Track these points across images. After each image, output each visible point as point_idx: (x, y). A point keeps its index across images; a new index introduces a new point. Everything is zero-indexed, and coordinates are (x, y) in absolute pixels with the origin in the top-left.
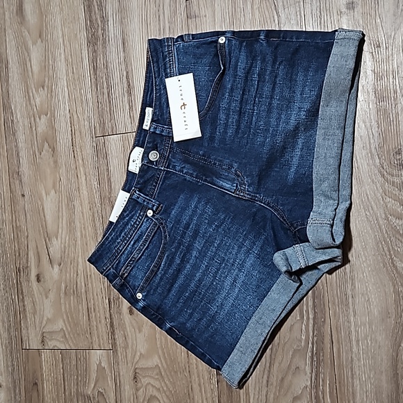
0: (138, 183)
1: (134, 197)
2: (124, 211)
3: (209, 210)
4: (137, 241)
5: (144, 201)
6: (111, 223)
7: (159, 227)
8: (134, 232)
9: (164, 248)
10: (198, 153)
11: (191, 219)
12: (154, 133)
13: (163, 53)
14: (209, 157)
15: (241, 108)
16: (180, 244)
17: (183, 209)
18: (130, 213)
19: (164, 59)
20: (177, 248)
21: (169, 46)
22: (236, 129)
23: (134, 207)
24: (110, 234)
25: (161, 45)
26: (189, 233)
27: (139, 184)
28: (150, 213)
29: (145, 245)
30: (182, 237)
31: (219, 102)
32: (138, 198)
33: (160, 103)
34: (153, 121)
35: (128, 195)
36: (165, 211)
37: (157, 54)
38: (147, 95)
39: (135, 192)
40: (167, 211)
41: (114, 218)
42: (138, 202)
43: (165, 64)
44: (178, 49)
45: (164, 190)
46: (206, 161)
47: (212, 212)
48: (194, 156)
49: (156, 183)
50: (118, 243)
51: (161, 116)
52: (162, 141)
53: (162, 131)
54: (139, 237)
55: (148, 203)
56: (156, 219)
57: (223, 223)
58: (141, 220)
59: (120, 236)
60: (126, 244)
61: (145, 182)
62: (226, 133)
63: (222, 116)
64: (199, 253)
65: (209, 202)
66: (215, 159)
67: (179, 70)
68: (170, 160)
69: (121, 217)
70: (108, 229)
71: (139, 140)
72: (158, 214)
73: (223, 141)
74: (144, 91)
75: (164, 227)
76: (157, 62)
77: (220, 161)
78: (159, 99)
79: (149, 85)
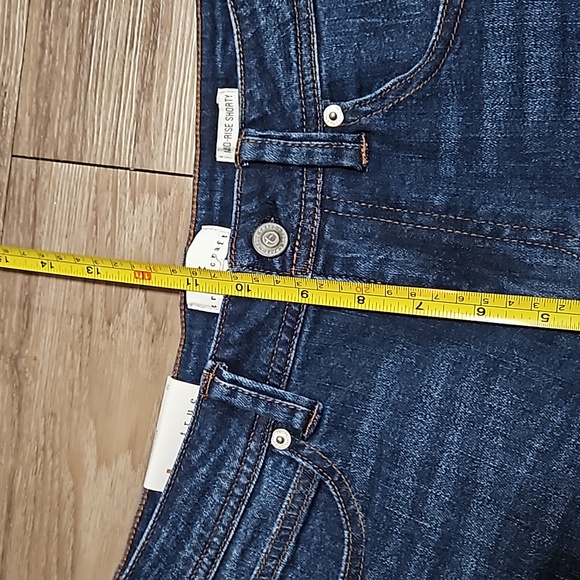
0: (223, 343)
1: (216, 393)
2: (189, 445)
3: (502, 397)
4: (252, 542)
5: (256, 402)
6: (152, 496)
7: (321, 482)
8: (235, 512)
9: (355, 557)
10: (424, 205)
11: (438, 442)
12: (257, 162)
14: (471, 212)
15: (564, 19)
16: (411, 538)
17: (402, 412)
18: (211, 449)
20: (405, 554)
22: (559, 95)
23: (222, 427)
24: (154, 536)
26: (440, 493)
27: (229, 346)
28: (281, 439)
29: (280, 555)
30: (416, 511)
31: (479, 12)
32: (233, 393)
33: (261, 61)
34: (245, 124)
35: (192, 391)
36: (336, 426)
38: (213, 52)
39: (219, 374)
40: (341, 425)
41: (157, 479)
42: (233, 407)
45: (321, 351)
46: (461, 226)
47: (514, 406)
48: (413, 217)
49: (291, 333)
50: (187, 562)
51: (271, 103)
52: (289, 186)
53: (286, 152)
54: (257, 530)
55: (270, 406)
56: (309, 458)
57: (562, 440)
58: (253, 467)
59: (188, 534)
60: (213, 562)
61: (249, 336)
62: (523, 115)
63: (498, 61)
64: (491, 560)
65: (496, 371)
66: (496, 216)
68: (330, 245)
69: (183, 469)
70: (142, 519)
71: (209, 205)
72: (311, 437)
73: (513, 147)
74: (201, 39)
75: (339, 484)
77: (515, 219)
78: (255, 47)
79: (213, 16)
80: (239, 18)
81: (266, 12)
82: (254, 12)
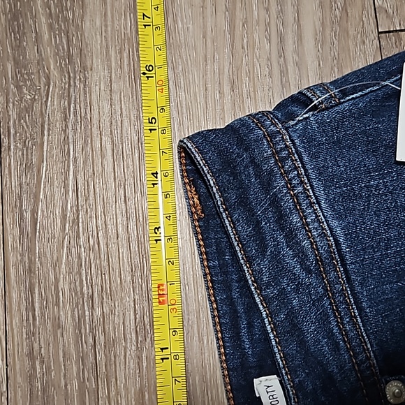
13: (257, 166)
19: (267, 184)
21: (272, 135)
25: (241, 142)
33: (302, 343)
37: (235, 175)
43: (275, 203)
44: (308, 139)
67: (331, 206)
76: (244, 202)
78: (292, 328)
79: (230, 298)
80: (265, 299)
81: (296, 290)
82: (282, 292)
